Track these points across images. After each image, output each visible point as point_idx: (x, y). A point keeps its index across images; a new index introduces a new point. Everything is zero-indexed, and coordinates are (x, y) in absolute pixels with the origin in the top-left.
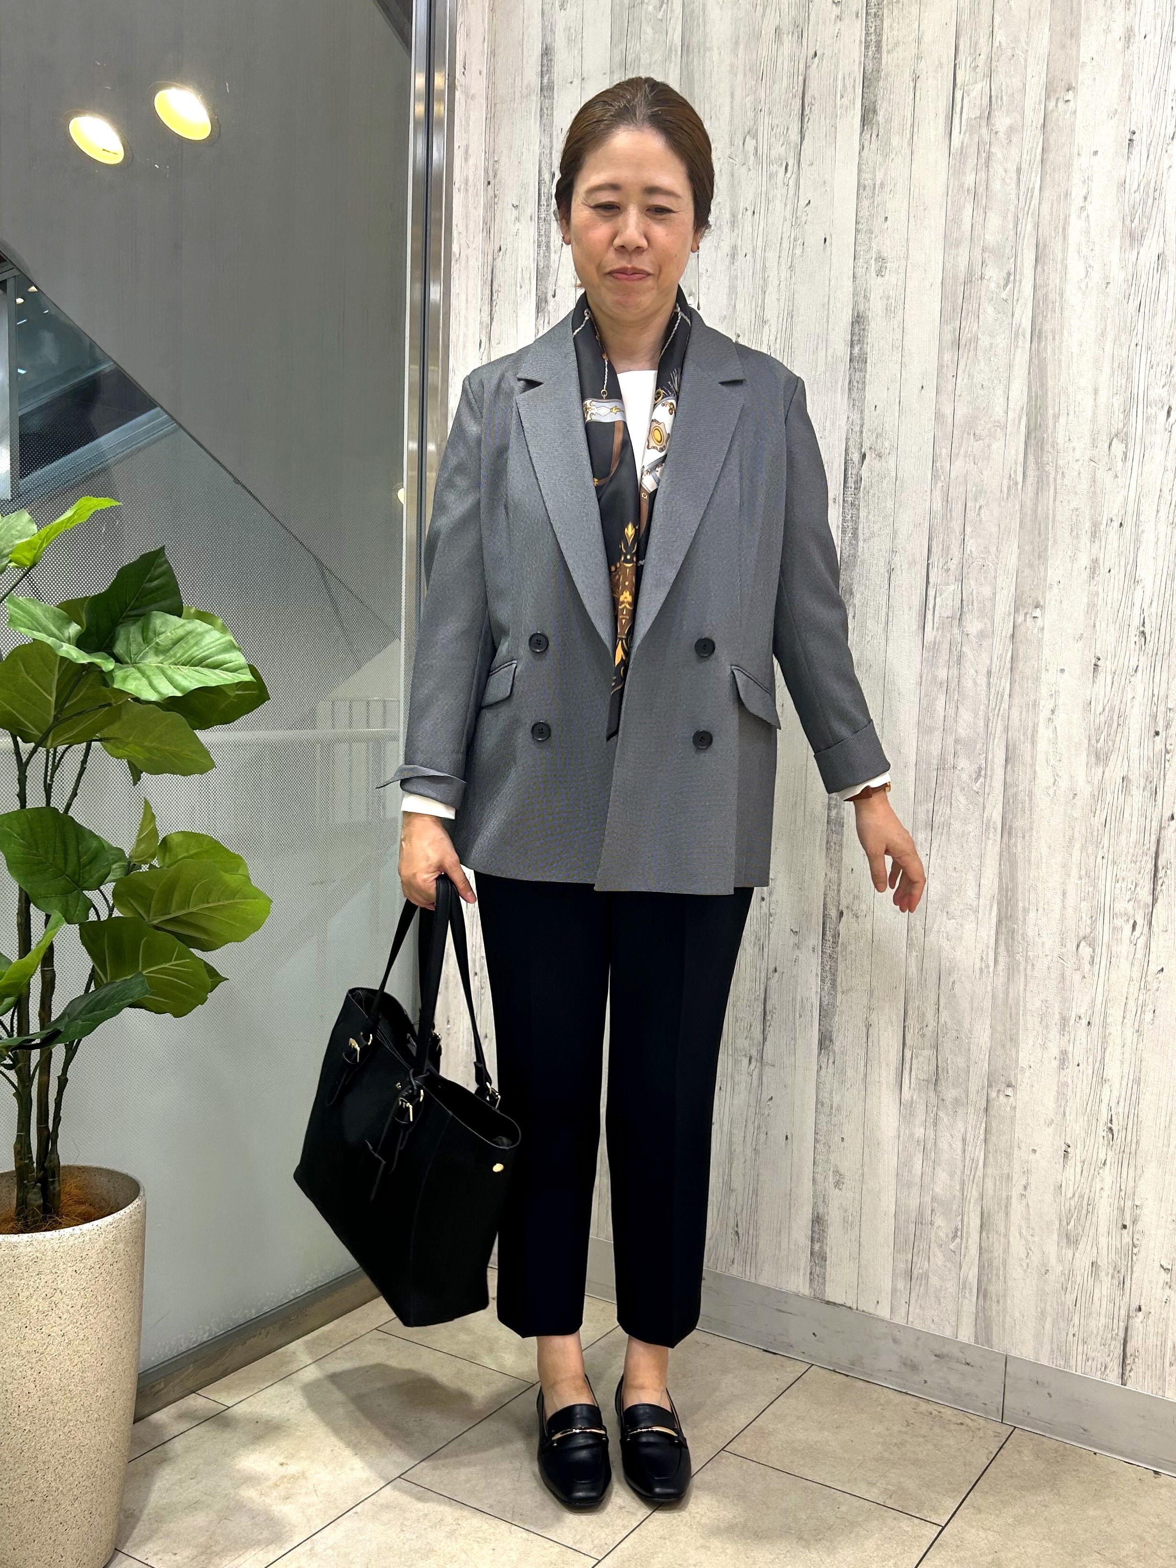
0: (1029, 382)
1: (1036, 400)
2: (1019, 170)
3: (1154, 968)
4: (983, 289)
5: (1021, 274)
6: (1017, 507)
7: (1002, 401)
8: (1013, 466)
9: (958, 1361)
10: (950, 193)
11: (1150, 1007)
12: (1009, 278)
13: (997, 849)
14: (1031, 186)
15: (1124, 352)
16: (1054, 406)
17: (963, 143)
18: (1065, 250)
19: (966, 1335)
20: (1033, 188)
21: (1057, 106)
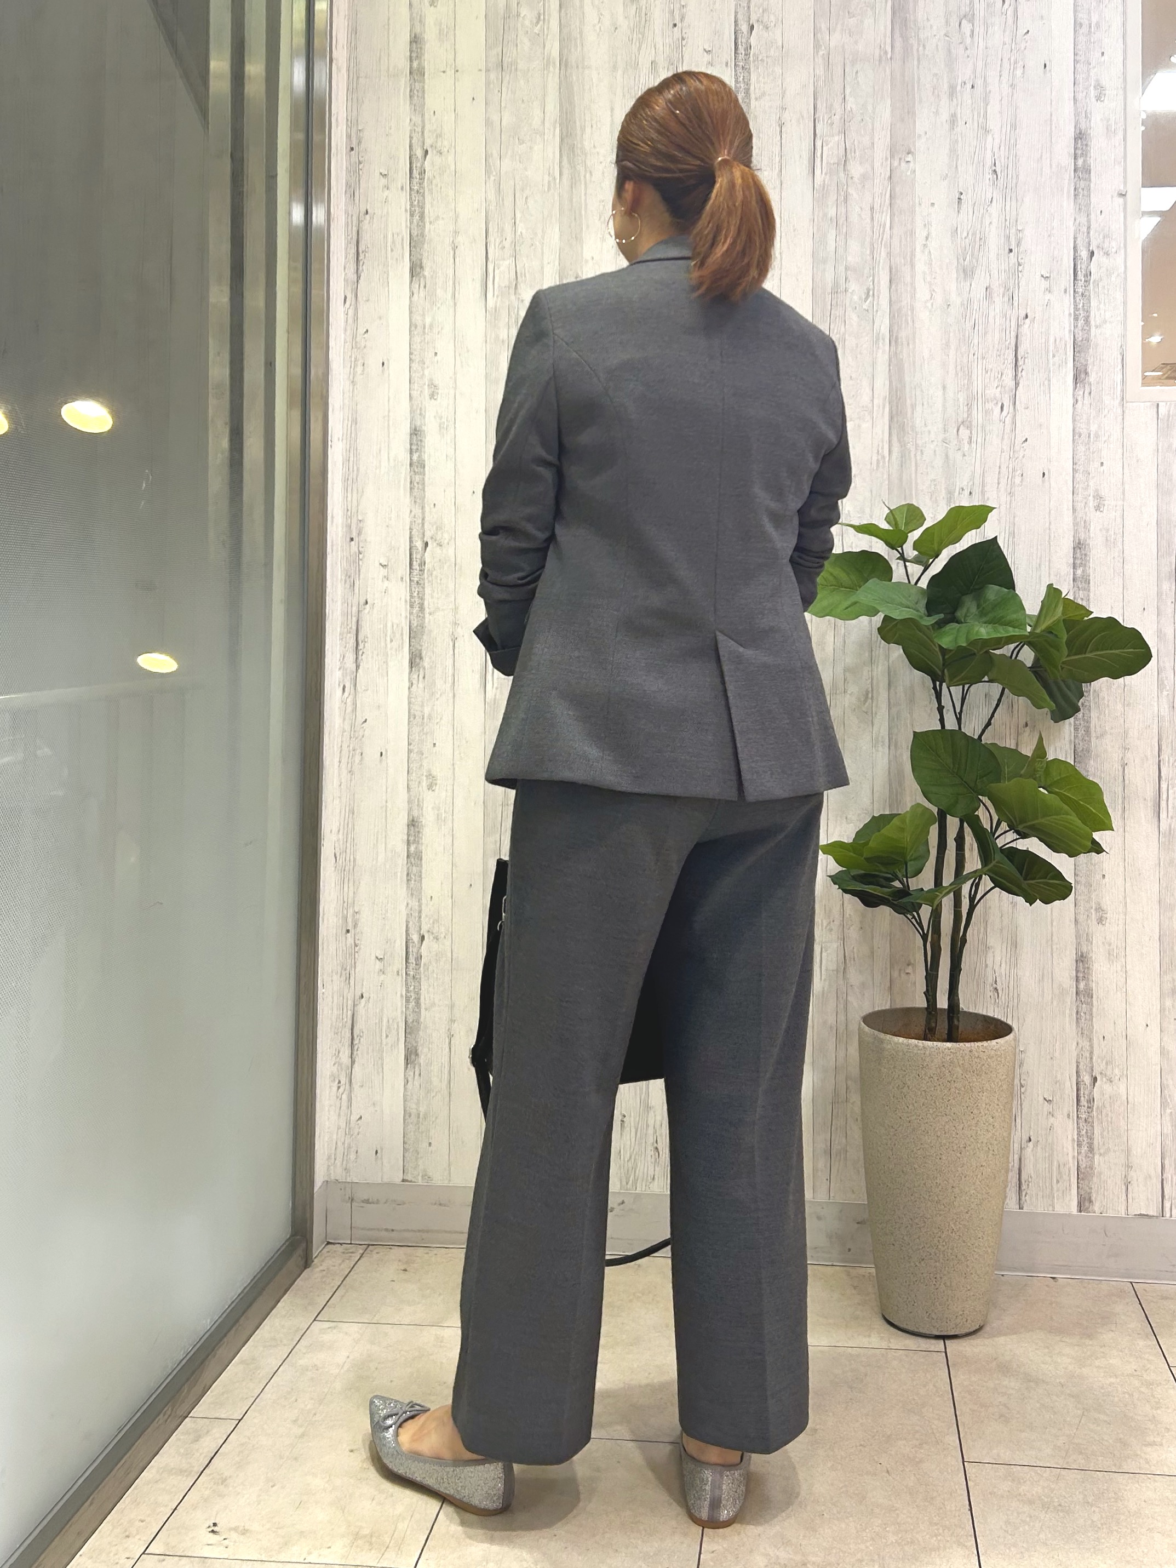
0: (890, 377)
1: (896, 392)
2: (872, 209)
4: (848, 300)
5: (879, 291)
6: (886, 476)
7: (868, 391)
8: (880, 444)
10: (815, 221)
12: (869, 293)
13: (886, 760)
14: (882, 223)
15: (965, 359)
16: (911, 397)
17: (824, 181)
18: (913, 276)
20: (885, 224)
21: (900, 164)
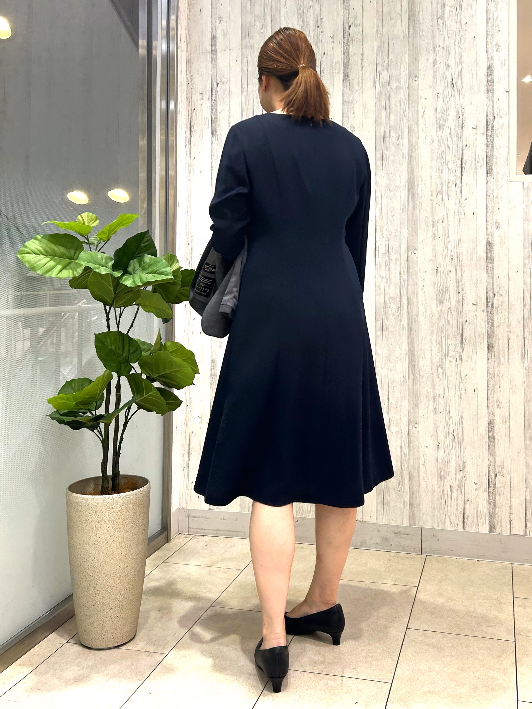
0: (408, 173)
1: (411, 179)
2: (400, 102)
3: (464, 375)
4: (390, 141)
5: (403, 136)
6: (406, 215)
7: (399, 179)
8: (404, 201)
9: (403, 534)
10: (377, 106)
11: (464, 389)
12: (399, 137)
13: (406, 336)
14: (405, 107)
15: (440, 165)
17: (380, 90)
18: (418, 130)
19: (406, 523)
21: (412, 82)
